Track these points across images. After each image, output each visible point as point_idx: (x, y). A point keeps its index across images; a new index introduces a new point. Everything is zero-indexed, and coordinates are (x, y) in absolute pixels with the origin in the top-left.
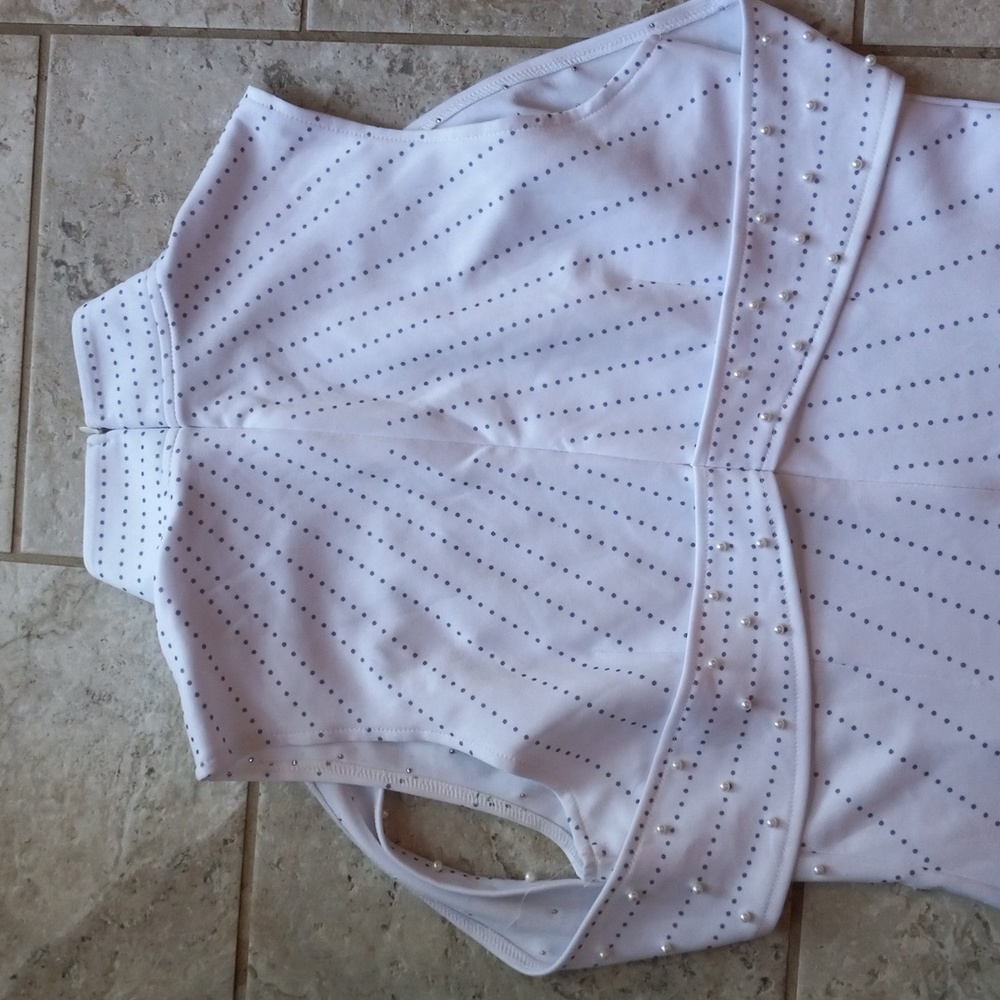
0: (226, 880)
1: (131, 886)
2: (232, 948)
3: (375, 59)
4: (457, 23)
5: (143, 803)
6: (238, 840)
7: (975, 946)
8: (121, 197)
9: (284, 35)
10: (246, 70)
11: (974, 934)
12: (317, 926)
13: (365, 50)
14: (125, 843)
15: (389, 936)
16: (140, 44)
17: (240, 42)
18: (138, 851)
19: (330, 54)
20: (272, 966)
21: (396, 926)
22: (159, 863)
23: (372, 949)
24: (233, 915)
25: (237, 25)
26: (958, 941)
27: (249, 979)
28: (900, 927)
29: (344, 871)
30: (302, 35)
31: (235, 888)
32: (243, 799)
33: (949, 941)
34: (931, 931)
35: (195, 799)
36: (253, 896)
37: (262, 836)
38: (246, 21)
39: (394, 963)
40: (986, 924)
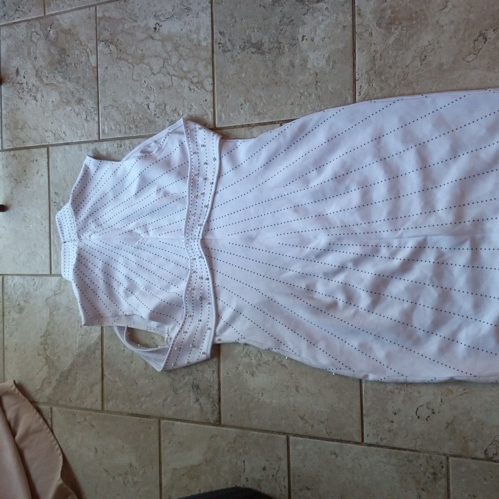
0: (98, 352)
1: (79, 355)
2: (101, 370)
3: (114, 145)
4: (130, 133)
5: (80, 334)
6: (100, 342)
7: (259, 359)
8: (66, 185)
9: (96, 141)
10: (88, 151)
11: (259, 356)
12: (118, 363)
13: (112, 143)
14: (77, 345)
15: (133, 365)
16: (67, 147)
17: (87, 144)
18: (80, 346)
19: (105, 145)
20: (109, 374)
21: (134, 363)
22: (84, 349)
23: (129, 368)
24: (100, 361)
25: (86, 140)
26: (255, 358)
27: (105, 378)
28: (242, 355)
29: (123, 349)
30: (100, 140)
31: (100, 354)
32: (101, 332)
33: (253, 358)
34: (249, 356)
35: (91, 333)
36: (104, 357)
37: (105, 341)
38: (87, 138)
39: (134, 372)
40: (261, 353)
